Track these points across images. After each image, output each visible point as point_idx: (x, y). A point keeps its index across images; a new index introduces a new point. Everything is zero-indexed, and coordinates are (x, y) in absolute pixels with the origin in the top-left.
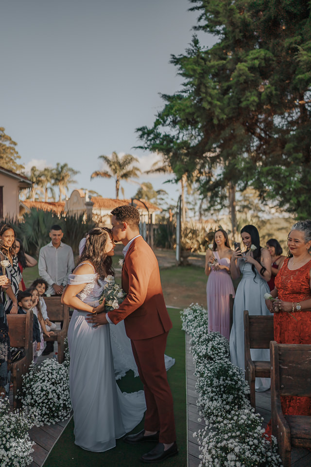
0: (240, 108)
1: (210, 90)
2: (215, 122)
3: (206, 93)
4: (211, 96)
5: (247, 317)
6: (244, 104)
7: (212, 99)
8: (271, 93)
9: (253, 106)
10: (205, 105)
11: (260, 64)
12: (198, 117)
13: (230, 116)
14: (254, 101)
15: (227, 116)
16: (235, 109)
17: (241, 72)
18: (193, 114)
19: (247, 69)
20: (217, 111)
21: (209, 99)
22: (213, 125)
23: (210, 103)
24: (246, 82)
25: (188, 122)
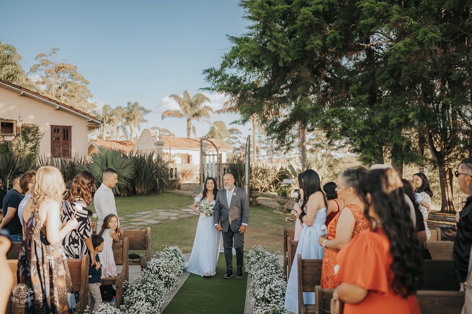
0: (305, 51)
1: (275, 34)
2: (281, 64)
3: (271, 36)
4: (276, 39)
5: (300, 260)
6: (308, 48)
7: (277, 42)
8: (335, 37)
9: (318, 49)
10: (270, 48)
11: (323, 9)
12: (263, 59)
13: (295, 58)
14: (318, 44)
15: (292, 58)
16: (300, 51)
17: (305, 16)
18: (259, 56)
19: (311, 13)
20: (283, 54)
21: (274, 42)
22: (279, 68)
23: (275, 46)
24: (310, 26)
25: (254, 64)
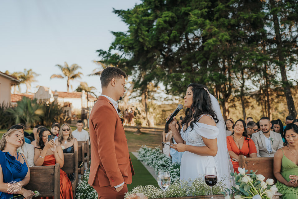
0: (159, 42)
1: (143, 32)
2: (145, 49)
3: (141, 33)
4: (144, 35)
6: (161, 40)
7: (144, 37)
8: (176, 35)
9: (166, 41)
10: (141, 40)
11: (169, 20)
12: (135, 46)
13: (153, 46)
14: (167, 39)
15: (152, 45)
16: (156, 42)
17: (160, 24)
18: (133, 44)
19: (163, 22)
20: (147, 44)
21: (143, 37)
23: (143, 39)
24: (162, 28)
25: (129, 48)
